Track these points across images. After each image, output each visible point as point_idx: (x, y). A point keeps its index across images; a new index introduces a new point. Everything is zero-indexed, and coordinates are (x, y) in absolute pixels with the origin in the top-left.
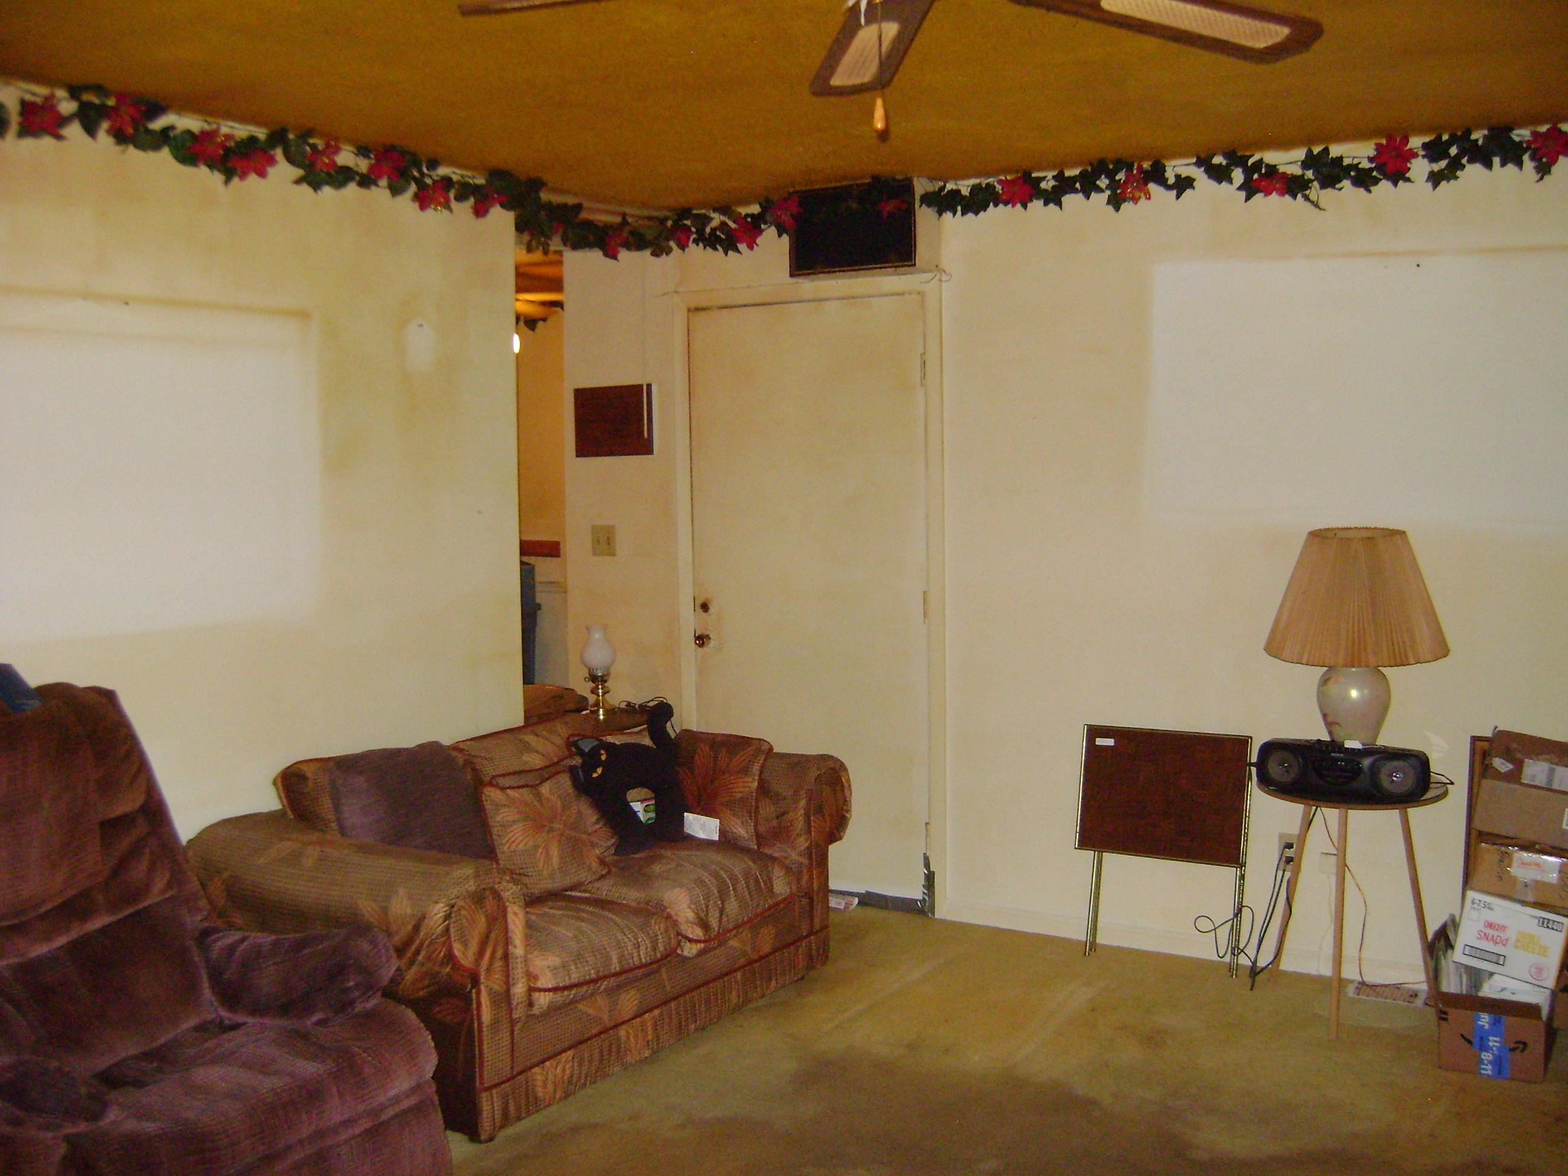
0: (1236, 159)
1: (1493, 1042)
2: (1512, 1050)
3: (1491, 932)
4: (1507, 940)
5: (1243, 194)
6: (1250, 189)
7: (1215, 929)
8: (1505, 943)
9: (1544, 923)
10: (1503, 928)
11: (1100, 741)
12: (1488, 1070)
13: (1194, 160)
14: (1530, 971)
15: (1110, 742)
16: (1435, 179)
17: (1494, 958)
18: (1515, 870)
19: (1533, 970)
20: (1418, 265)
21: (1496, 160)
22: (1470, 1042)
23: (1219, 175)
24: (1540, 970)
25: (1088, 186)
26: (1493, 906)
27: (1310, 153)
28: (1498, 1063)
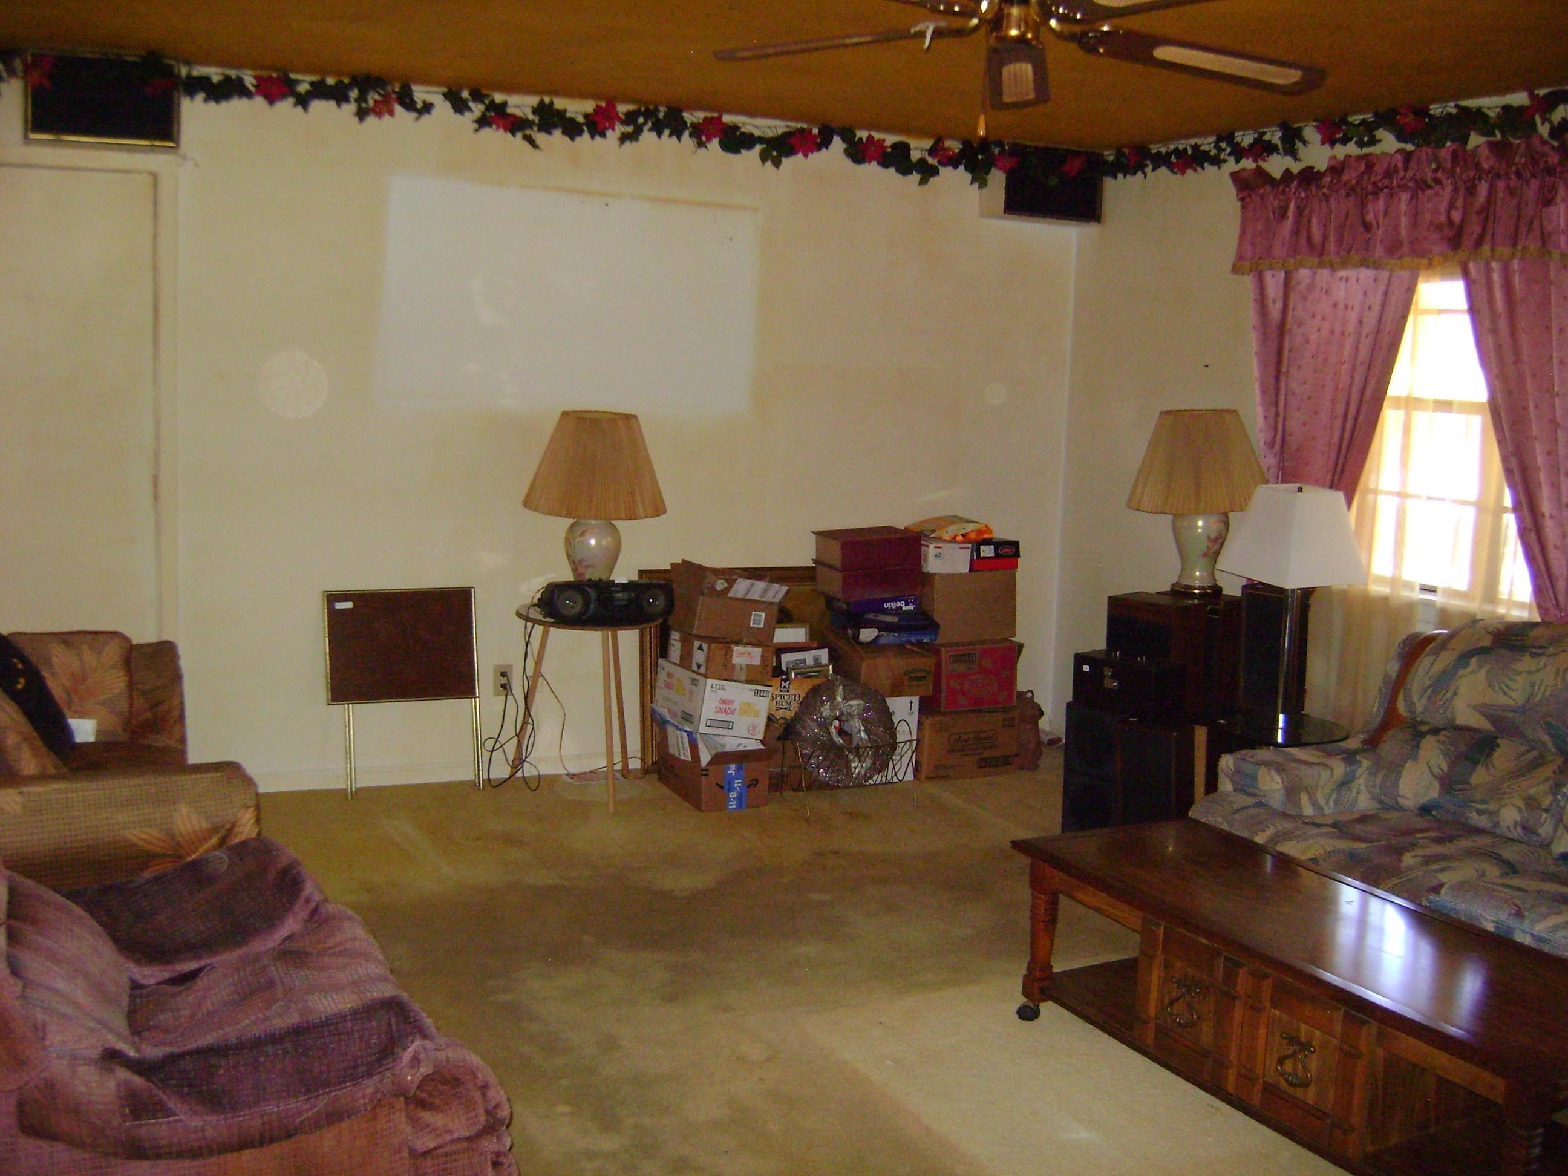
0: (477, 95)
1: (737, 784)
2: (749, 786)
3: (723, 706)
4: (734, 710)
5: (476, 126)
6: (482, 122)
7: (502, 746)
8: (733, 712)
9: (758, 693)
10: (732, 702)
11: (340, 606)
12: (733, 804)
13: (445, 90)
14: (749, 730)
15: (349, 605)
16: (624, 138)
17: (725, 725)
18: (736, 660)
19: (751, 728)
20: (607, 205)
21: (667, 132)
22: (722, 787)
23: (460, 106)
24: (754, 727)
25: (338, 95)
26: (725, 687)
27: (542, 102)
28: (739, 798)
